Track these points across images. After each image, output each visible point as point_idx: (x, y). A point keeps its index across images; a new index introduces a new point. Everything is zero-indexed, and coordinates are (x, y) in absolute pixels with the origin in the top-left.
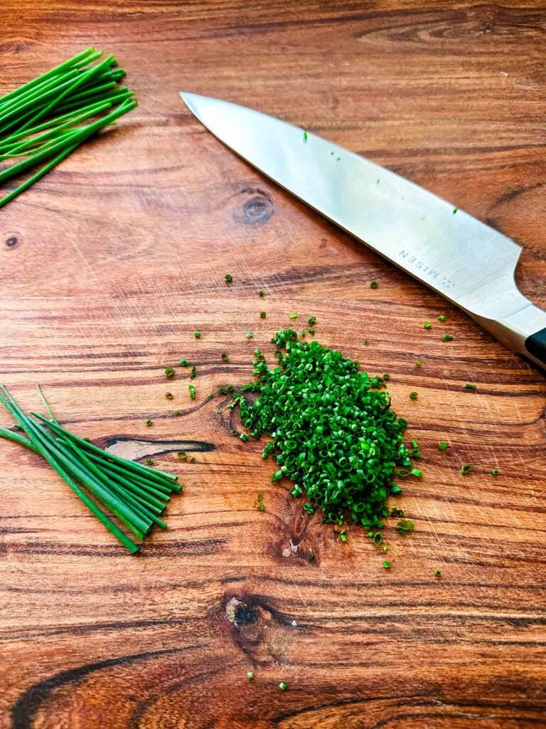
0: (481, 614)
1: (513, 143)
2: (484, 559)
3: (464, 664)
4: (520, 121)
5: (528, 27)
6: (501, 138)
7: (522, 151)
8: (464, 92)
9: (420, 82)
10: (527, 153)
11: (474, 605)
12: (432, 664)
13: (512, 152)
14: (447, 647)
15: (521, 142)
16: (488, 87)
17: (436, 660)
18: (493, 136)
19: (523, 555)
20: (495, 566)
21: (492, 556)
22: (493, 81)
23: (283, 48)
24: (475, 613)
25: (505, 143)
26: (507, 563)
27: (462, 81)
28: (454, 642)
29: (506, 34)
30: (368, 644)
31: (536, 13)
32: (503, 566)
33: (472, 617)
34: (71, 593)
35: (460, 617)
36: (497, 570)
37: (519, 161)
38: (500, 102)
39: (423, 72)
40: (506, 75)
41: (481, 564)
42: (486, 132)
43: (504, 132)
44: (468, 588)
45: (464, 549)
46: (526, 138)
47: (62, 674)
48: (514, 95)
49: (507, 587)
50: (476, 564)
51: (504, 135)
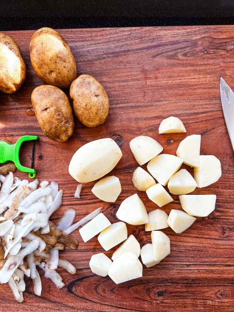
0: (179, 263)
1: (207, 110)
2: (181, 250)
3: (174, 275)
4: (211, 99)
5: (222, 49)
6: (203, 108)
7: (210, 114)
8: (193, 85)
9: (176, 81)
10: (212, 114)
11: (177, 261)
12: (166, 275)
13: (206, 114)
14: (170, 271)
15: (210, 109)
16: (202, 83)
17: (167, 274)
18: (200, 107)
19: (191, 249)
20: (184, 252)
21: (183, 249)
22: (204, 79)
23: (125, 65)
24: (177, 263)
25: (205, 110)
26: (187, 251)
27: (192, 80)
28: (172, 270)
29: (212, 54)
30: (151, 271)
31: (226, 41)
32: (186, 252)
33: (176, 264)
34: (77, 261)
35: (174, 264)
36: (184, 253)
37: (209, 118)
38: (205, 90)
39: (178, 76)
40: (209, 76)
41: (180, 251)
42: (198, 105)
43: (205, 105)
44: (176, 257)
45: (176, 248)
46: (212, 108)
47: (77, 279)
48: (211, 86)
49: (186, 257)
50: (179, 251)
51: (204, 106)
